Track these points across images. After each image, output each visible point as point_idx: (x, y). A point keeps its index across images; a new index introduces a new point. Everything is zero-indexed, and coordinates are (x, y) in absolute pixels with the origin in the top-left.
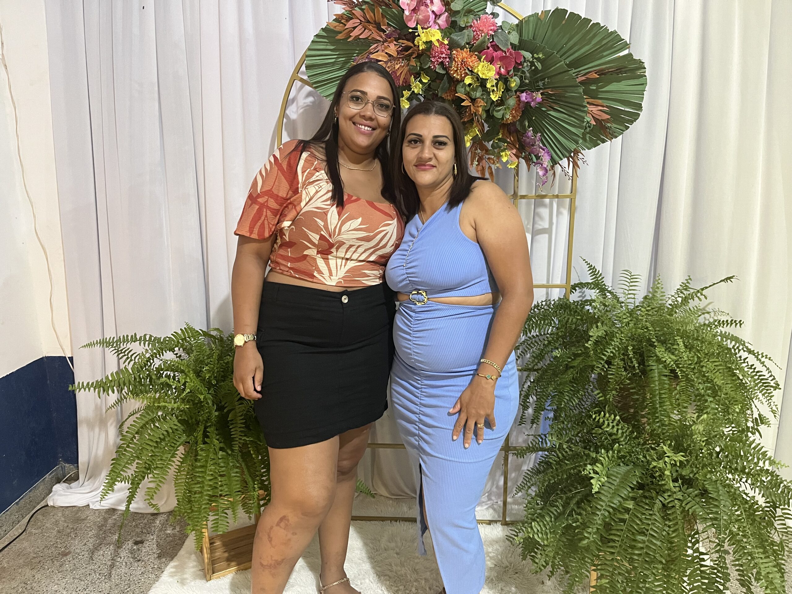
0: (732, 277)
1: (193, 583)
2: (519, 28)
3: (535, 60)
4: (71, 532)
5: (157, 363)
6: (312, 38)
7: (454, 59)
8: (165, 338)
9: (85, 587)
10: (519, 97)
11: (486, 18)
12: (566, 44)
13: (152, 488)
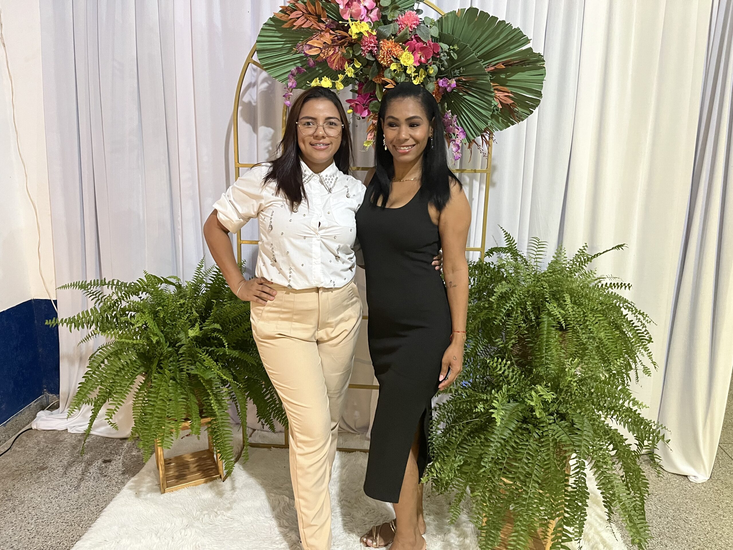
0: (622, 245)
1: (149, 496)
2: (440, 23)
3: (451, 51)
4: (49, 451)
5: (124, 304)
6: (261, 26)
7: (381, 48)
8: (130, 284)
9: (57, 495)
10: (437, 82)
11: (410, 14)
12: (479, 38)
13: (112, 410)
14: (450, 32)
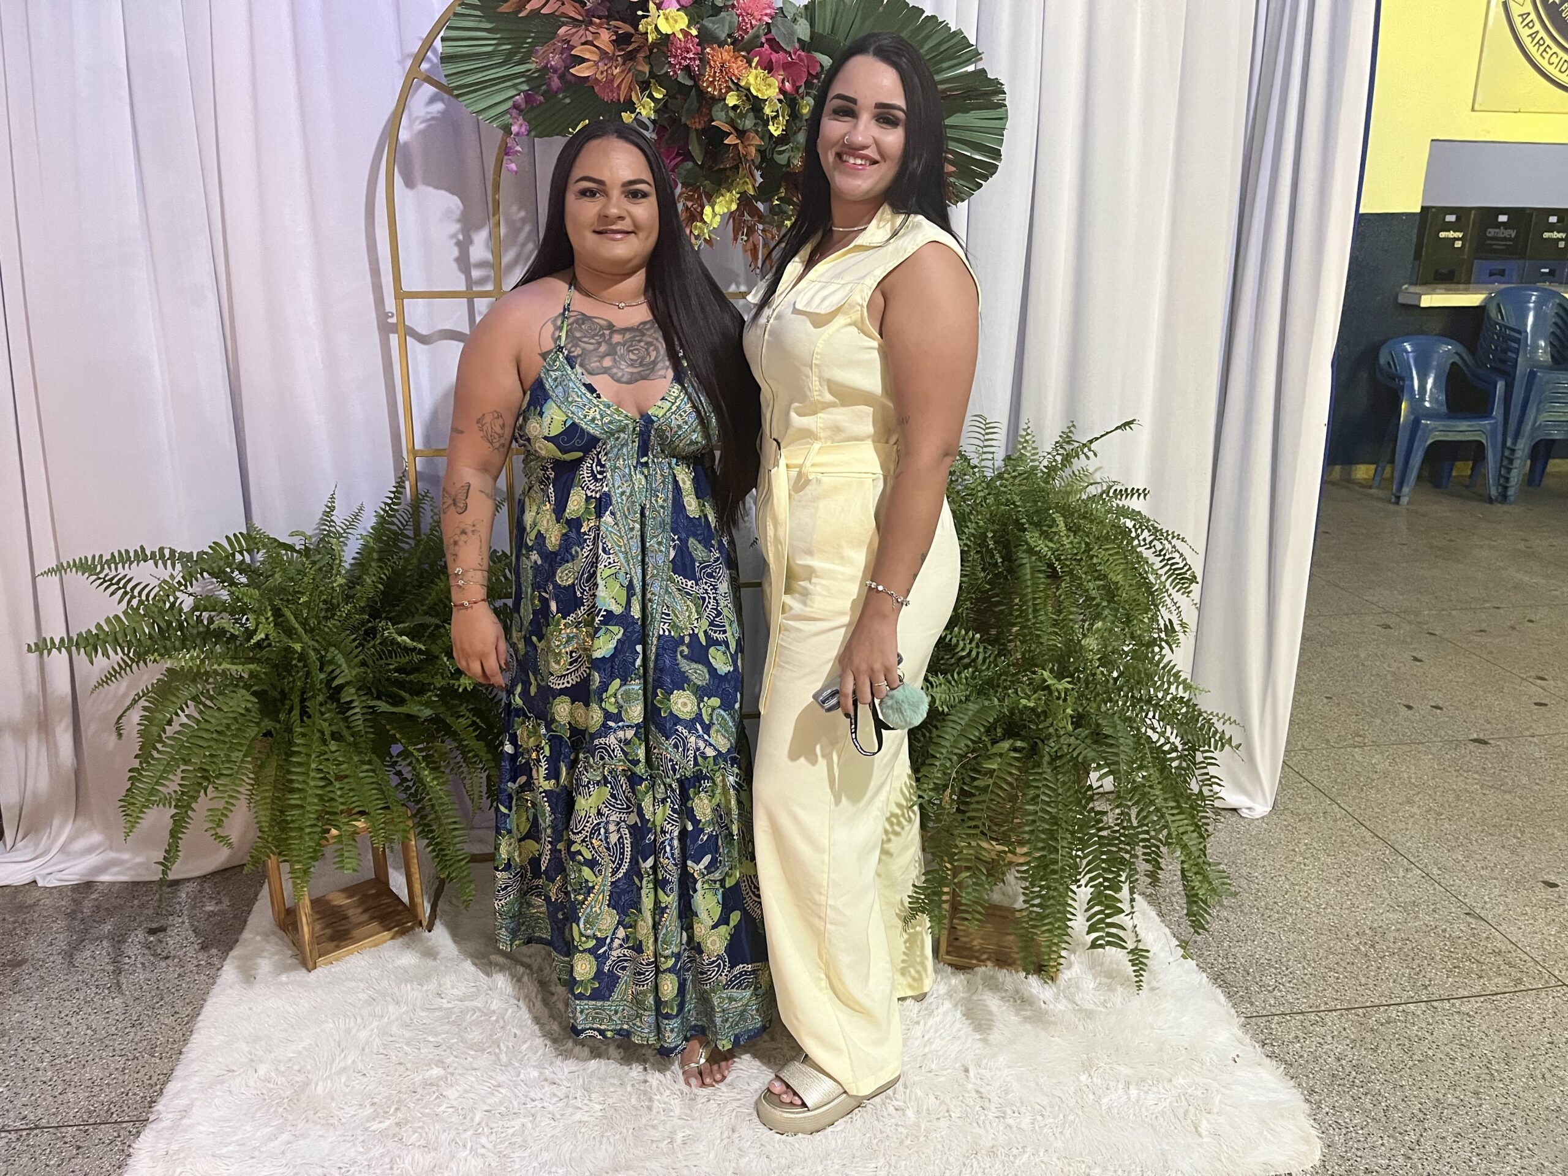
0: (1132, 422)
1: (284, 978)
2: (809, 13)
7: (708, 63)
8: (199, 555)
9: (76, 1009)
13: (218, 810)
14: (828, 30)
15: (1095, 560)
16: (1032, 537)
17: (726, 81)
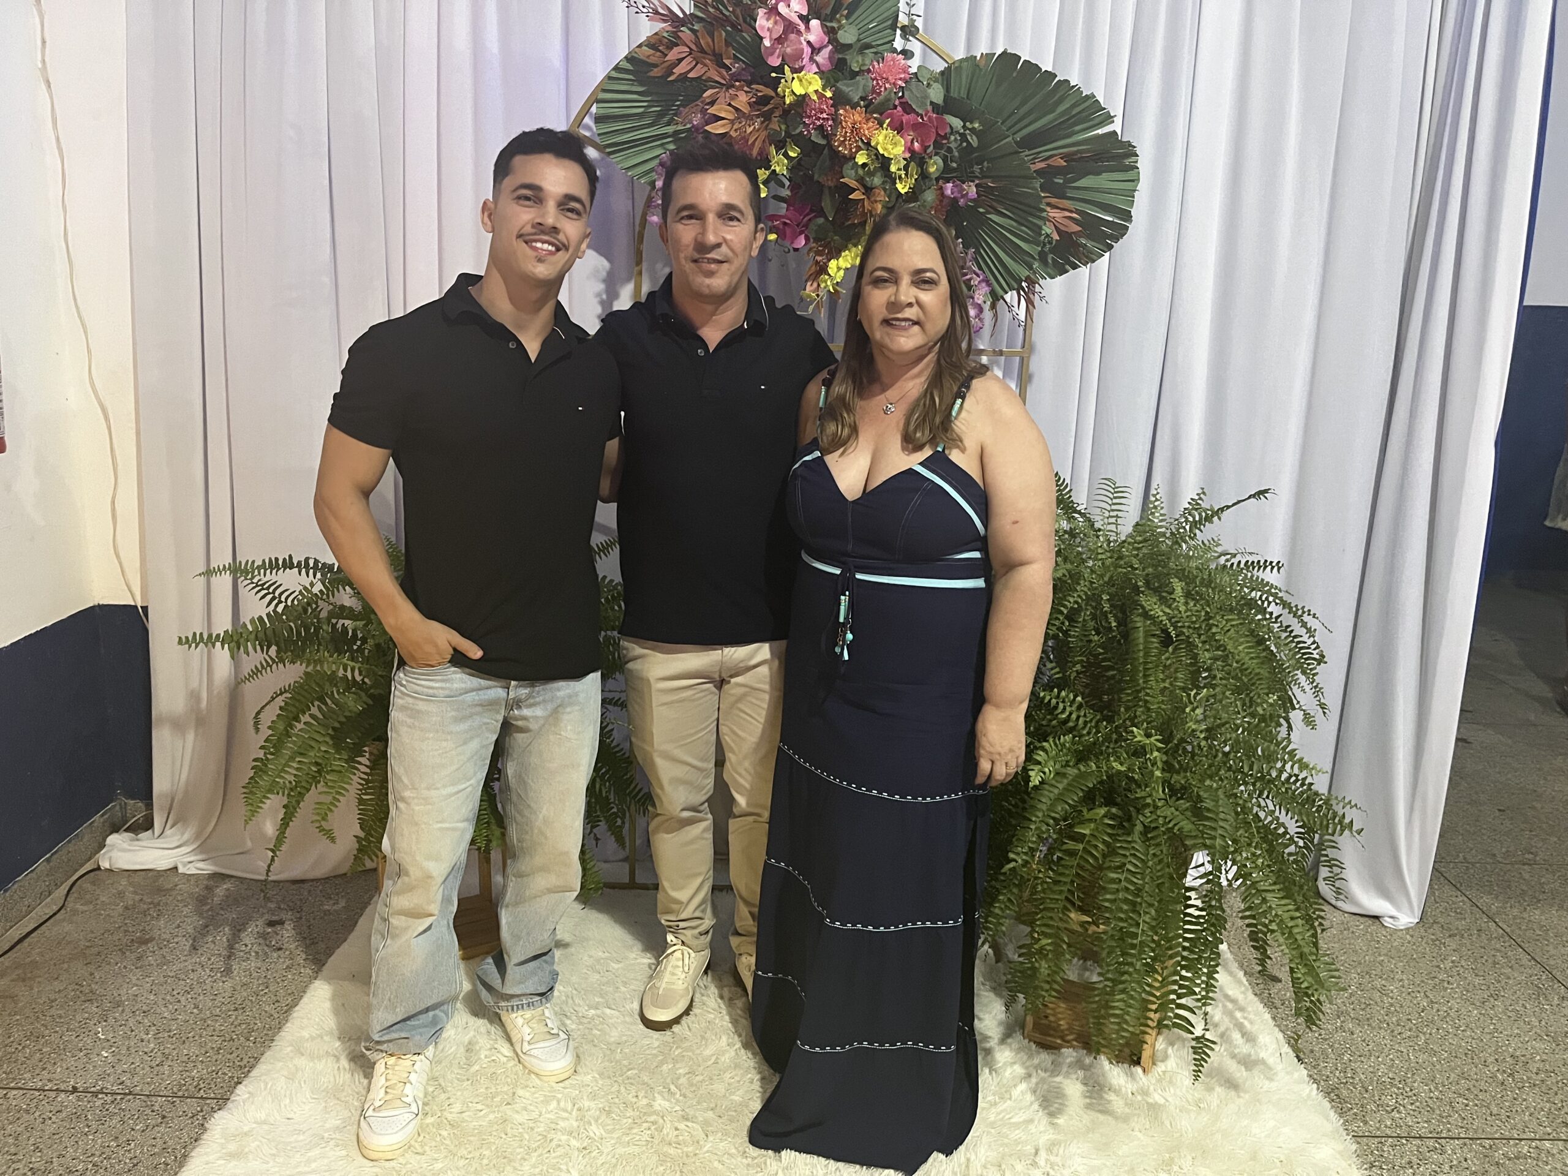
0: (1265, 491)
3: (968, 132)
5: (324, 608)
6: (606, 72)
7: (841, 123)
9: (188, 989)
10: (941, 188)
11: (893, 60)
12: (1018, 108)
13: (326, 804)
14: (963, 94)
15: (1214, 630)
16: (1149, 602)
17: (856, 141)
